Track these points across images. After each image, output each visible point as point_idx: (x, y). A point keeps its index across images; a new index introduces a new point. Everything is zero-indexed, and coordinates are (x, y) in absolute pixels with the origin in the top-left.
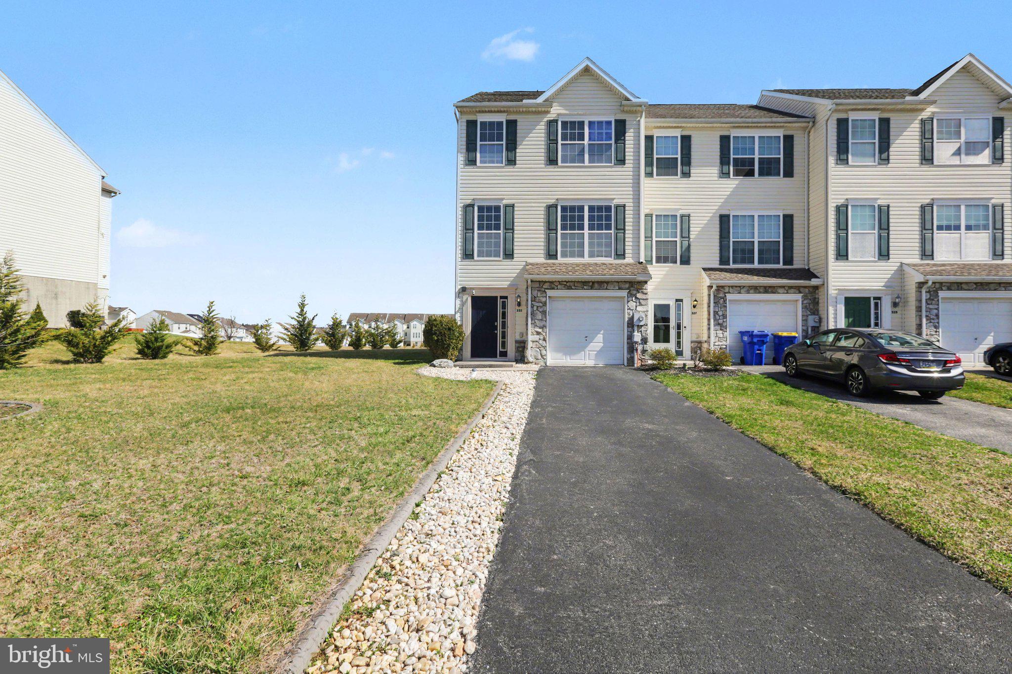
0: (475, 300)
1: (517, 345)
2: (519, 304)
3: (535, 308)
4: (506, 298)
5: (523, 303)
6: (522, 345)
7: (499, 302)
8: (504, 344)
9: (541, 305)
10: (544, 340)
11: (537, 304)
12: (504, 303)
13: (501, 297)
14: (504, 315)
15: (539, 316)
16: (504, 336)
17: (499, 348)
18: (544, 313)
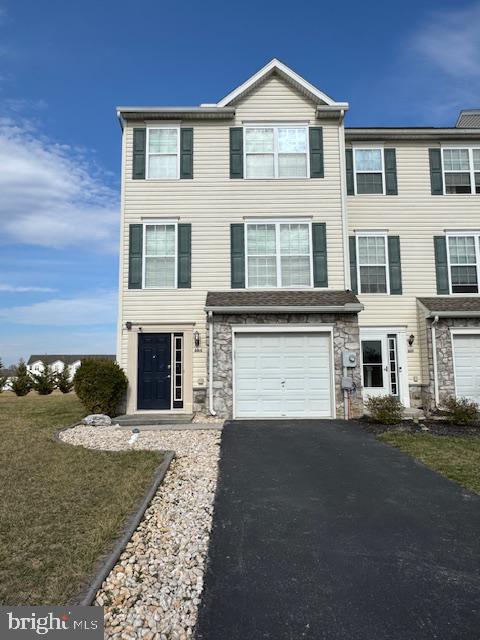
0: (142, 337)
1: (195, 393)
2: (198, 343)
3: (218, 347)
4: (181, 334)
5: (203, 340)
6: (203, 393)
7: (173, 340)
8: (179, 394)
9: (225, 342)
10: (231, 387)
11: (221, 342)
12: (179, 342)
13: (176, 334)
14: (179, 356)
15: (223, 357)
16: (179, 381)
17: (173, 398)
18: (229, 353)
